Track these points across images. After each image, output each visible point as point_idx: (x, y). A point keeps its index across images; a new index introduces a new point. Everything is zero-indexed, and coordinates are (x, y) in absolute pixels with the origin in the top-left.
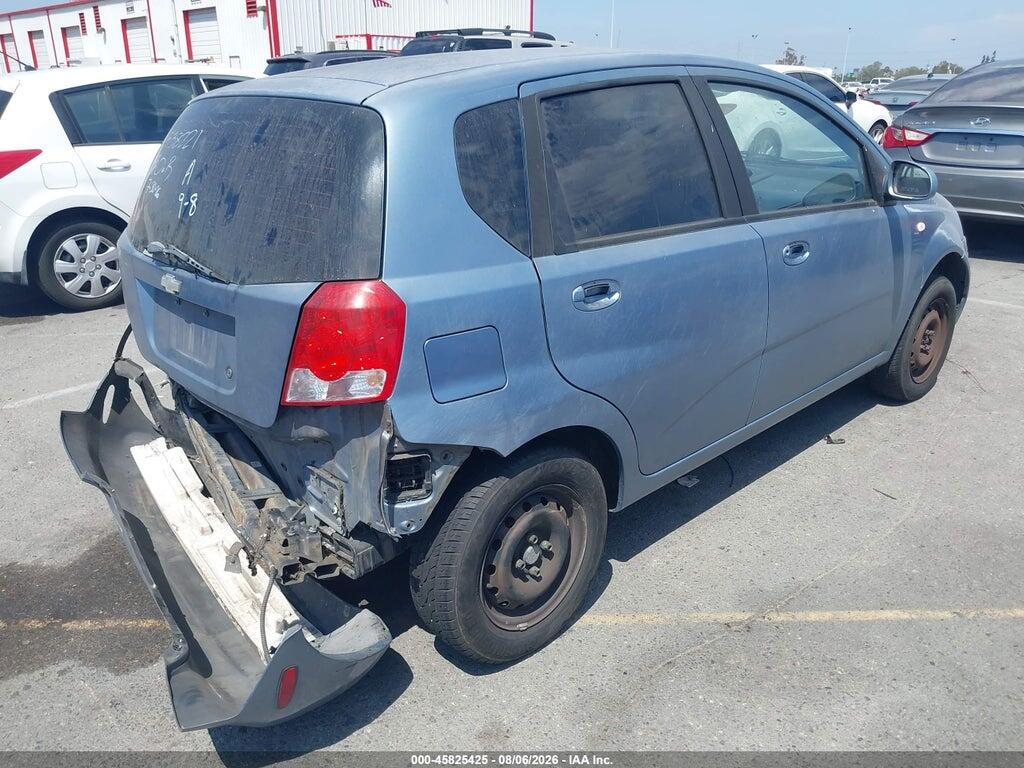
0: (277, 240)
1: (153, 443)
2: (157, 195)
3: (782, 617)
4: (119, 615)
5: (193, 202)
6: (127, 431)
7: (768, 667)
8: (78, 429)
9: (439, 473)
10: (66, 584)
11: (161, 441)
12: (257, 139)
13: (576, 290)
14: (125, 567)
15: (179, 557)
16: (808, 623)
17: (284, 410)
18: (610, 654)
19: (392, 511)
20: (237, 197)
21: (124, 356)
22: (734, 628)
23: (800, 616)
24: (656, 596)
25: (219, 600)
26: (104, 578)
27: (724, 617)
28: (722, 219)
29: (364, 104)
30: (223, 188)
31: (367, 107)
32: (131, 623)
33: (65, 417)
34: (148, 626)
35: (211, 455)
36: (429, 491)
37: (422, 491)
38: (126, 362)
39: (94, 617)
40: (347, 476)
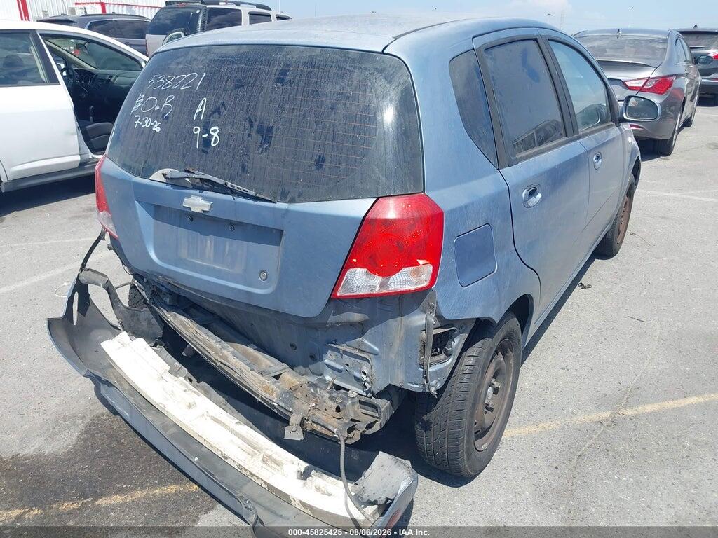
0: (327, 164)
1: (118, 337)
2: (157, 129)
3: (629, 412)
4: (142, 487)
5: (215, 135)
6: (90, 329)
7: (644, 449)
8: (60, 332)
9: (457, 340)
10: (76, 467)
11: (124, 336)
12: (280, 80)
13: (524, 193)
14: (122, 444)
15: (173, 430)
16: (648, 414)
17: (337, 302)
18: (538, 455)
19: (425, 373)
20: (270, 130)
21: (88, 266)
22: (605, 424)
23: (641, 409)
24: (542, 408)
25: (228, 461)
26: (108, 456)
27: (595, 417)
28: (566, 138)
29: (385, 51)
30: (251, 122)
31: (387, 54)
32: (157, 492)
33: (51, 323)
34: (173, 492)
35: (212, 343)
36: (449, 356)
37: (443, 356)
38: (89, 272)
39: (120, 491)
40: (377, 349)
